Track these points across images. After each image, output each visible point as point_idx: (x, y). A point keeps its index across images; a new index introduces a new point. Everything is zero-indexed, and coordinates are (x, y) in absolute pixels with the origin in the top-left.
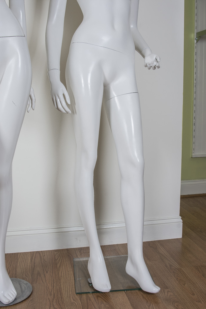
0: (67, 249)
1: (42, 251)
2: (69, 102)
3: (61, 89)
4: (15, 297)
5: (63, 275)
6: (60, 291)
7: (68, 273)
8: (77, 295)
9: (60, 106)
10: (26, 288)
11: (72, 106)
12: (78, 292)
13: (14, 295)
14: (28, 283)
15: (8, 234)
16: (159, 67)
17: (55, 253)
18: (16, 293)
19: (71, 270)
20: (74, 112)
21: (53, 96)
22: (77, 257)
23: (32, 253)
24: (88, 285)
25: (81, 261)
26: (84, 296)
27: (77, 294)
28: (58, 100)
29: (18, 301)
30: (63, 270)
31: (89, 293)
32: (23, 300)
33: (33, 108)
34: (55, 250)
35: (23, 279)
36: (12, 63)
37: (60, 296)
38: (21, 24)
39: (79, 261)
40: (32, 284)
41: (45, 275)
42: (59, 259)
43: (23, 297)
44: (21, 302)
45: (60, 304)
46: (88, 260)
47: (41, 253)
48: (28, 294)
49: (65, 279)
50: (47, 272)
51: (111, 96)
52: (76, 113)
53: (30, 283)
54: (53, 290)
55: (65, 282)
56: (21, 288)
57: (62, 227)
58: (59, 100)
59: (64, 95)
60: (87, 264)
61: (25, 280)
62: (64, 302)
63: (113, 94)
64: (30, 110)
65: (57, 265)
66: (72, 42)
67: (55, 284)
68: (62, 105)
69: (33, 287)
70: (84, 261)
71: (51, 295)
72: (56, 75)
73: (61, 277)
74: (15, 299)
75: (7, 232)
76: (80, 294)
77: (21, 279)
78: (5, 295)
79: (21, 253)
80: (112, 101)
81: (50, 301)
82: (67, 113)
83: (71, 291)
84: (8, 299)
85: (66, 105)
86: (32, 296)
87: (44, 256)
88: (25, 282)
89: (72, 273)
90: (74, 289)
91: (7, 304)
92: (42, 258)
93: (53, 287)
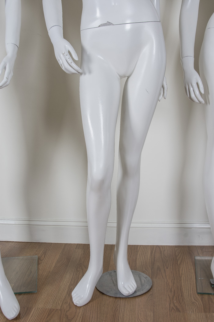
0: (188, 246)
1: (162, 246)
2: (203, 92)
4: (135, 289)
5: (184, 273)
6: (181, 289)
7: (189, 270)
8: (198, 295)
9: (193, 96)
10: (146, 282)
11: (206, 95)
12: (199, 291)
13: (134, 287)
14: (148, 277)
15: (132, 225)
17: (176, 249)
18: (136, 285)
19: (192, 268)
20: (207, 102)
21: (185, 85)
22: (198, 255)
23: (152, 247)
24: (210, 286)
25: (202, 260)
26: (206, 297)
27: (198, 293)
29: (138, 294)
30: (184, 268)
31: (211, 294)
32: (142, 293)
33: (165, 97)
34: (175, 246)
35: (143, 272)
36: (146, 50)
37: (180, 295)
39: (201, 260)
40: (152, 278)
41: (165, 270)
42: (180, 255)
43: (143, 290)
44: (141, 295)
45: (180, 302)
46: (212, 260)
47: (161, 248)
48: (148, 288)
49: (186, 277)
50: (167, 268)
52: (209, 103)
53: (149, 277)
54: (173, 286)
55: (186, 280)
56: (141, 281)
57: (184, 222)
58: (192, 89)
59: (197, 84)
60: (211, 264)
61: (145, 273)
62: (185, 301)
64: (161, 98)
65: (178, 261)
66: (207, 27)
67: (175, 281)
68: (196, 94)
69: (153, 282)
70: (206, 260)
71: (171, 291)
73: (182, 274)
74: (135, 292)
75: (131, 224)
76: (202, 294)
77: (141, 273)
78: (126, 287)
79: (141, 245)
81: (169, 297)
82: (200, 102)
83: (192, 290)
84: (128, 291)
85: (199, 94)
86: (151, 290)
87: (165, 251)
88: (145, 276)
89: (193, 271)
90: (195, 288)
91: (127, 295)
92: (163, 253)
93: (174, 284)
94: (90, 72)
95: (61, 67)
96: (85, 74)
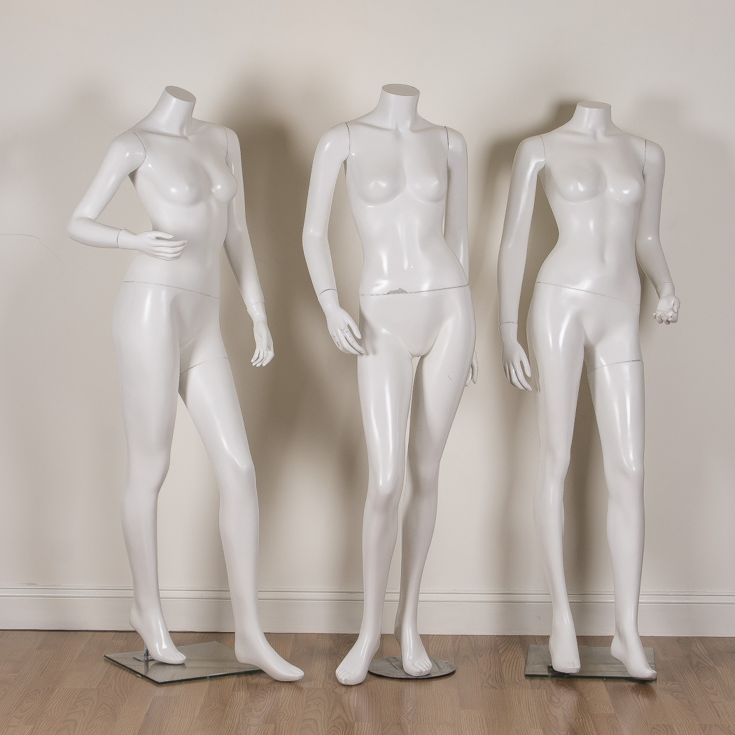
0: (520, 637)
2: (529, 374)
3: (518, 354)
4: (430, 669)
9: (515, 380)
10: (446, 667)
11: (534, 379)
16: (675, 322)
17: (497, 639)
18: (431, 664)
20: (536, 388)
21: (505, 363)
22: (536, 644)
27: (527, 676)
28: (513, 371)
29: (434, 675)
30: (508, 656)
33: (474, 381)
38: (461, 261)
42: (503, 645)
43: (441, 673)
47: (471, 637)
51: (598, 365)
56: (438, 666)
59: (521, 362)
63: (601, 361)
65: (498, 650)
68: (518, 378)
72: (511, 331)
73: (504, 661)
77: (437, 659)
78: (415, 664)
80: (598, 372)
82: (526, 390)
85: (524, 377)
88: (444, 661)
91: (418, 675)
92: (473, 642)
94: (375, 352)
95: (338, 346)
96: (367, 354)
